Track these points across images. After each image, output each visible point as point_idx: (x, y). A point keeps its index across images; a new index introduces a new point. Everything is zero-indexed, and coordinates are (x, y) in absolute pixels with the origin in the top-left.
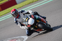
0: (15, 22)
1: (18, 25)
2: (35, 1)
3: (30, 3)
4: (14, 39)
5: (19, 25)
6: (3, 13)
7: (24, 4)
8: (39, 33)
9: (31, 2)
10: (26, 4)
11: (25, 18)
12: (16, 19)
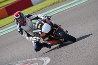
0: (19, 30)
1: (23, 35)
3: (53, 4)
4: (28, 62)
5: (25, 35)
7: (45, 6)
10: (47, 5)
12: (20, 26)
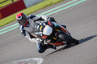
2: (55, 4)
6: (5, 22)
8: (56, 49)
9: (48, 4)
11: (39, 26)
